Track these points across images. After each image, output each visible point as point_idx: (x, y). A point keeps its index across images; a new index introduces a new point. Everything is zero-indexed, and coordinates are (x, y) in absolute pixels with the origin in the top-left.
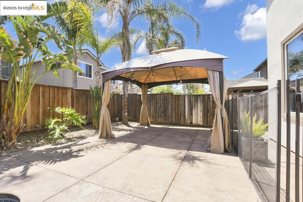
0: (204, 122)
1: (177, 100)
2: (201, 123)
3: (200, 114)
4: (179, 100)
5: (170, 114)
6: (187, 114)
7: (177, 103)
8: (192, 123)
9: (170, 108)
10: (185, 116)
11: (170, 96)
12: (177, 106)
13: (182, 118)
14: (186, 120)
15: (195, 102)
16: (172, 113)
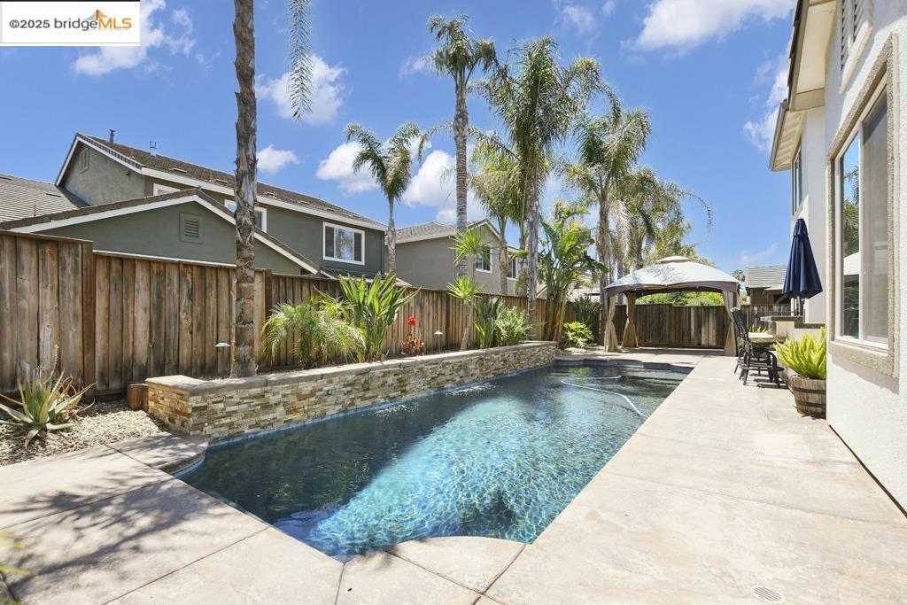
0: (717, 342)
1: (678, 313)
2: (714, 344)
3: (712, 332)
4: (681, 313)
5: (667, 333)
6: (693, 331)
7: (678, 318)
8: (700, 344)
9: (667, 324)
10: (690, 335)
11: (667, 307)
12: (678, 321)
13: (685, 338)
14: (692, 341)
15: (705, 316)
16: (670, 331)
